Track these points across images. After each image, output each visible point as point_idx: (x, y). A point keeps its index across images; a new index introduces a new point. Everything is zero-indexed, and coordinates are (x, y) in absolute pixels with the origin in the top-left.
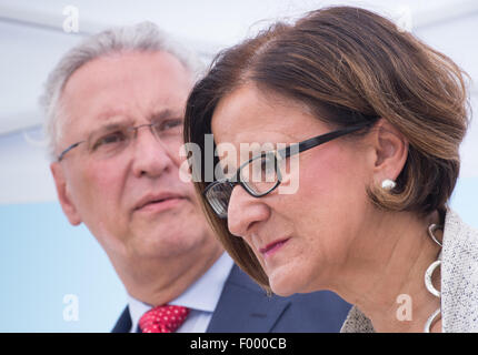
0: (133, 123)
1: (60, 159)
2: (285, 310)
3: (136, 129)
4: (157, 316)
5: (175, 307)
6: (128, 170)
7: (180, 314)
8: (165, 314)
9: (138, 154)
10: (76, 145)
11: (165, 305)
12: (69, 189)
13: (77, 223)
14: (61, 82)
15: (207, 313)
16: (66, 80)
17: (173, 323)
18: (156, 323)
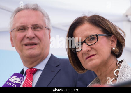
0: (28, 26)
1: (12, 31)
2: (59, 71)
3: (28, 28)
4: (30, 70)
5: (34, 69)
6: (25, 36)
7: (35, 70)
8: (32, 70)
9: (27, 33)
10: (14, 29)
11: (32, 68)
12: (12, 38)
13: (13, 46)
14: (14, 14)
15: (42, 70)
16: (16, 14)
17: (33, 72)
18: (29, 72)
